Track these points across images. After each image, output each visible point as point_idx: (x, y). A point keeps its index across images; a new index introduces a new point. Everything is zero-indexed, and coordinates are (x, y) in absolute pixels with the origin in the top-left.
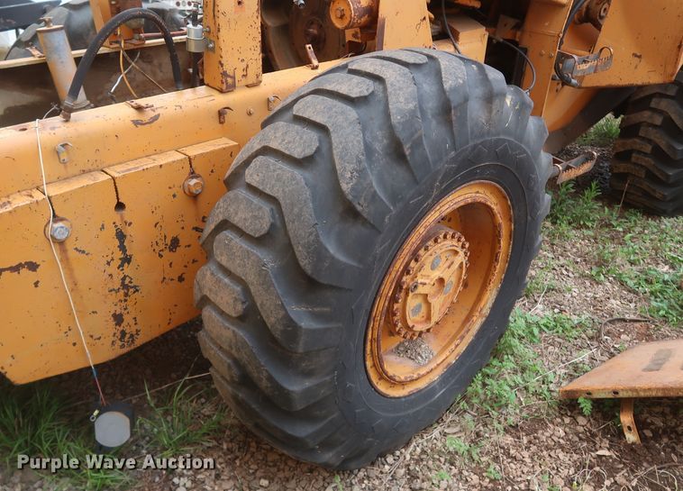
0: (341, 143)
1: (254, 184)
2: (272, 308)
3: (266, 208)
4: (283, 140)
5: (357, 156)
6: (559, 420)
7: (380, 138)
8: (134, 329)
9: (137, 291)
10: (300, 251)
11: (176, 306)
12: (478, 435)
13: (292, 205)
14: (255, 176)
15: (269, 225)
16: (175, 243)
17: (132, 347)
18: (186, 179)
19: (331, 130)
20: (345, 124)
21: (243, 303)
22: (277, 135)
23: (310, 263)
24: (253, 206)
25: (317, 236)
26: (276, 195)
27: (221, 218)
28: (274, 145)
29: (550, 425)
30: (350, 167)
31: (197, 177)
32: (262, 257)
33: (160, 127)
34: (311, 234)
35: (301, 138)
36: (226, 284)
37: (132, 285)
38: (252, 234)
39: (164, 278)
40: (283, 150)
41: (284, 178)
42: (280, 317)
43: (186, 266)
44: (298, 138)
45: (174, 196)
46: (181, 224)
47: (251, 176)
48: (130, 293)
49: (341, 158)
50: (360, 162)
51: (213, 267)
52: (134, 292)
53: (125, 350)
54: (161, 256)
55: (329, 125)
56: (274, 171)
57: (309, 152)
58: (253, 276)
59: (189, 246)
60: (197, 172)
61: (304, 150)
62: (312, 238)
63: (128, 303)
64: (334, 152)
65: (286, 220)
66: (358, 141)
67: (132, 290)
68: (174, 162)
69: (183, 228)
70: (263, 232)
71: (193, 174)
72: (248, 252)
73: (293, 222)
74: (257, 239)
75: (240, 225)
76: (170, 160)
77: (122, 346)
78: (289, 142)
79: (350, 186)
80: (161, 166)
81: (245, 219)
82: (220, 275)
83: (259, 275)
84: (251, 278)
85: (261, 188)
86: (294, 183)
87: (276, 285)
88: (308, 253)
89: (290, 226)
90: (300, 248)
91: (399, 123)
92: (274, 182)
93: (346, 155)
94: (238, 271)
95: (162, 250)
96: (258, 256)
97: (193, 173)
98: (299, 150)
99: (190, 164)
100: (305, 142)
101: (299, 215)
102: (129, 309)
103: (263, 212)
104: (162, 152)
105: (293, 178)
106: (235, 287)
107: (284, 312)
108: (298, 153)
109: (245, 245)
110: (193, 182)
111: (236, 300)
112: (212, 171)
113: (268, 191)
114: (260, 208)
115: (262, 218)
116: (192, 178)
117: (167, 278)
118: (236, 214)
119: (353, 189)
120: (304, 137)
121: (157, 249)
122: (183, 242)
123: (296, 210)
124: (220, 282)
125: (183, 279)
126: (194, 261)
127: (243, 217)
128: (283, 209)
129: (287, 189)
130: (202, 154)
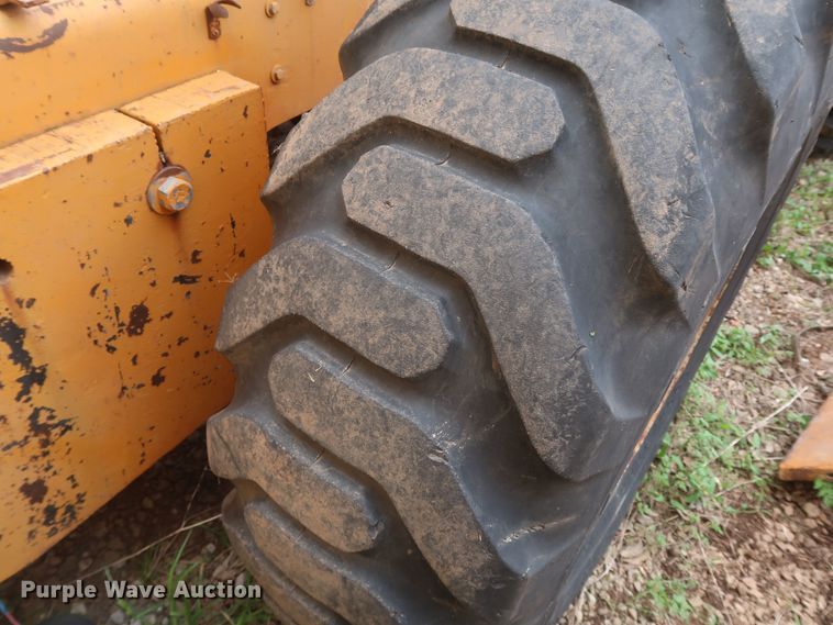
0: (630, 116)
1: (381, 229)
2: (458, 547)
3: (430, 301)
4: (449, 103)
5: (680, 156)
6: (777, 511)
7: (710, 97)
8: (71, 497)
9: (69, 428)
10: (536, 419)
11: (152, 428)
12: (670, 553)
13: (512, 297)
14: (379, 206)
15: (442, 348)
16: (140, 316)
17: (74, 525)
18: (153, 181)
19: (593, 76)
20: (630, 61)
21: (371, 528)
22: (425, 87)
23: (564, 447)
24: (386, 292)
25: (586, 379)
26: (455, 266)
27: (282, 308)
28: (422, 115)
29: (767, 521)
30: (664, 187)
31: (175, 172)
32: (425, 428)
33: (73, 55)
34: (569, 374)
35: (508, 99)
36: (318, 480)
37: (55, 421)
38: (391, 367)
39: (124, 388)
40: (455, 133)
41: (475, 214)
42: (477, 565)
43: (166, 355)
44: (496, 98)
45: (128, 221)
46: (150, 277)
47: (365, 202)
48: (52, 438)
49: (638, 161)
50: (688, 171)
51: (272, 427)
52: (63, 433)
53: (60, 536)
54: (111, 349)
55: (582, 62)
56: (441, 195)
57: (539, 142)
58: (402, 475)
59: (169, 316)
60: (175, 160)
61: (523, 136)
62: (571, 385)
63: (52, 455)
64: (615, 142)
65: (494, 336)
66: (677, 112)
67: (57, 431)
68: (119, 144)
69: (153, 284)
70: (425, 367)
71: (166, 167)
72: (382, 413)
73: (517, 344)
74: (408, 380)
75: (349, 338)
76: (110, 138)
77: (54, 532)
78: (473, 111)
79: (667, 239)
80: (90, 158)
81: (364, 325)
82: (297, 452)
83: (422, 475)
84: (396, 477)
85: (403, 241)
86: (508, 232)
87: (469, 498)
88: (561, 422)
89: (506, 355)
90: (539, 412)
91: (763, 55)
92: (442, 228)
93: (651, 152)
94: (356, 457)
95: (114, 338)
96: (413, 428)
97: (166, 163)
98: (510, 135)
99: (159, 144)
100: (522, 112)
101: (534, 326)
102: (56, 466)
103: (422, 312)
104: (83, 116)
105: (506, 220)
106: (346, 489)
107: (488, 556)
108: (505, 143)
109: (372, 394)
110: (169, 185)
111: (350, 520)
112: (207, 155)
113: (427, 252)
114: (410, 300)
115: (418, 328)
116: (166, 175)
117: (129, 384)
118: (334, 306)
119: (676, 247)
120: (518, 97)
121: (102, 338)
122: (155, 312)
123: (523, 311)
124: (299, 470)
125: (163, 379)
126: (181, 341)
127: (359, 318)
128: (484, 308)
129: (488, 251)
130: (183, 118)
